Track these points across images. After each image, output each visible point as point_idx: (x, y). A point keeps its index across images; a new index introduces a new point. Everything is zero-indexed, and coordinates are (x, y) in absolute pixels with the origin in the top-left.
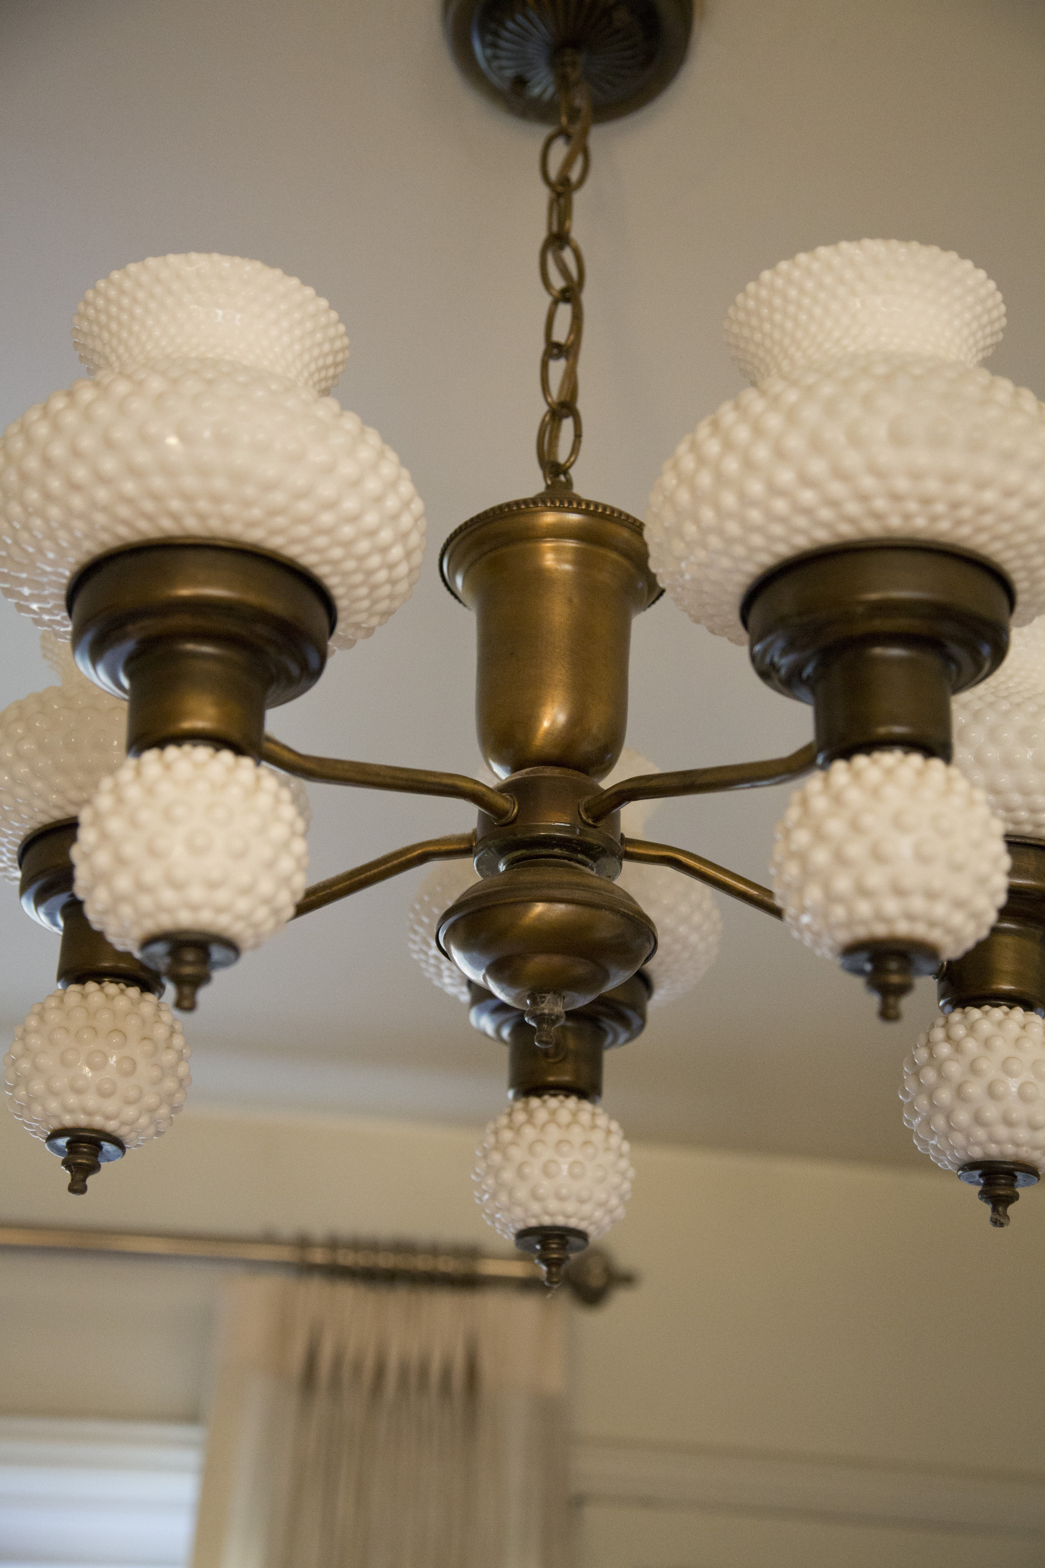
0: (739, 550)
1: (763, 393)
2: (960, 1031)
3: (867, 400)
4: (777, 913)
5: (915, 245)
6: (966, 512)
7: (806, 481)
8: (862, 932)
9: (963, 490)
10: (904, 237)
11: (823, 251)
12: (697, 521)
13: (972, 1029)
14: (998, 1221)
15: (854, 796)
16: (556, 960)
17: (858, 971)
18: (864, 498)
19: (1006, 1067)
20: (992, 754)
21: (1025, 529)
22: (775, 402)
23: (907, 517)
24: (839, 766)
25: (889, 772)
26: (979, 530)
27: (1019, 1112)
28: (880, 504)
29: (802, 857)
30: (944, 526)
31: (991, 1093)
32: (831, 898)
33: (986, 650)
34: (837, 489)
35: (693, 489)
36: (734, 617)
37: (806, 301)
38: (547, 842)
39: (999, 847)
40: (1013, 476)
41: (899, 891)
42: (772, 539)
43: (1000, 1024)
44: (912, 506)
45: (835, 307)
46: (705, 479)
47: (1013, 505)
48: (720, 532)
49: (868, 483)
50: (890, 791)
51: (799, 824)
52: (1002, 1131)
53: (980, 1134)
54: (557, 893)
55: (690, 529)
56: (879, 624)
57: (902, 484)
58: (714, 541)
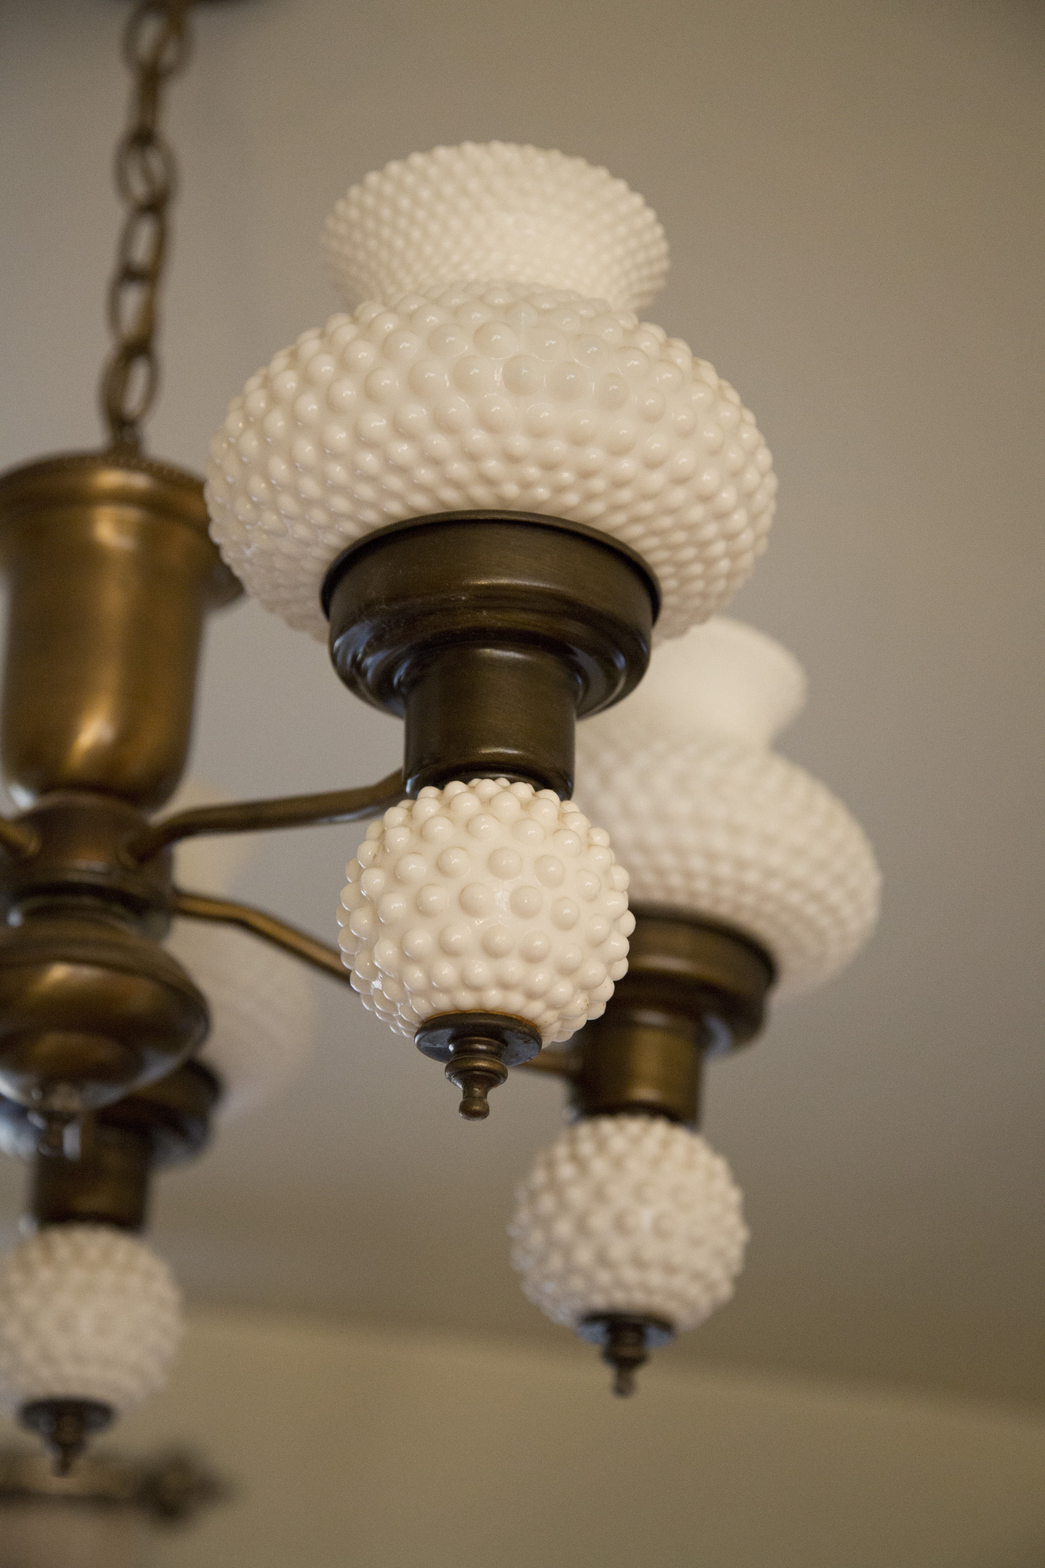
0: (318, 516)
1: (355, 320)
2: (586, 1148)
3: (480, 334)
4: (343, 977)
5: (556, 156)
6: (598, 484)
7: (401, 431)
8: (443, 1003)
9: (594, 455)
10: (543, 144)
11: (442, 153)
12: (267, 477)
13: (601, 1145)
14: (623, 1388)
15: (441, 829)
16: (75, 1041)
17: (439, 1054)
18: (472, 457)
19: (639, 1193)
20: (641, 804)
21: (671, 511)
22: (367, 330)
23: (526, 485)
24: (429, 792)
25: (488, 802)
26: (616, 508)
27: (652, 1250)
28: (493, 466)
29: (372, 904)
30: (571, 499)
31: (621, 1225)
32: (407, 957)
33: (621, 662)
34: (439, 443)
35: (263, 435)
36: (314, 605)
37: (421, 215)
38: (75, 889)
39: (621, 902)
40: (657, 443)
41: (491, 952)
42: (359, 503)
43: (636, 1141)
44: (532, 472)
45: (455, 224)
46: (277, 422)
47: (656, 479)
48: (295, 491)
49: (478, 437)
50: (486, 825)
51: (373, 864)
52: (630, 1274)
53: (604, 1277)
54: (79, 952)
55: (258, 486)
56: (486, 618)
57: (520, 443)
58: (287, 503)
